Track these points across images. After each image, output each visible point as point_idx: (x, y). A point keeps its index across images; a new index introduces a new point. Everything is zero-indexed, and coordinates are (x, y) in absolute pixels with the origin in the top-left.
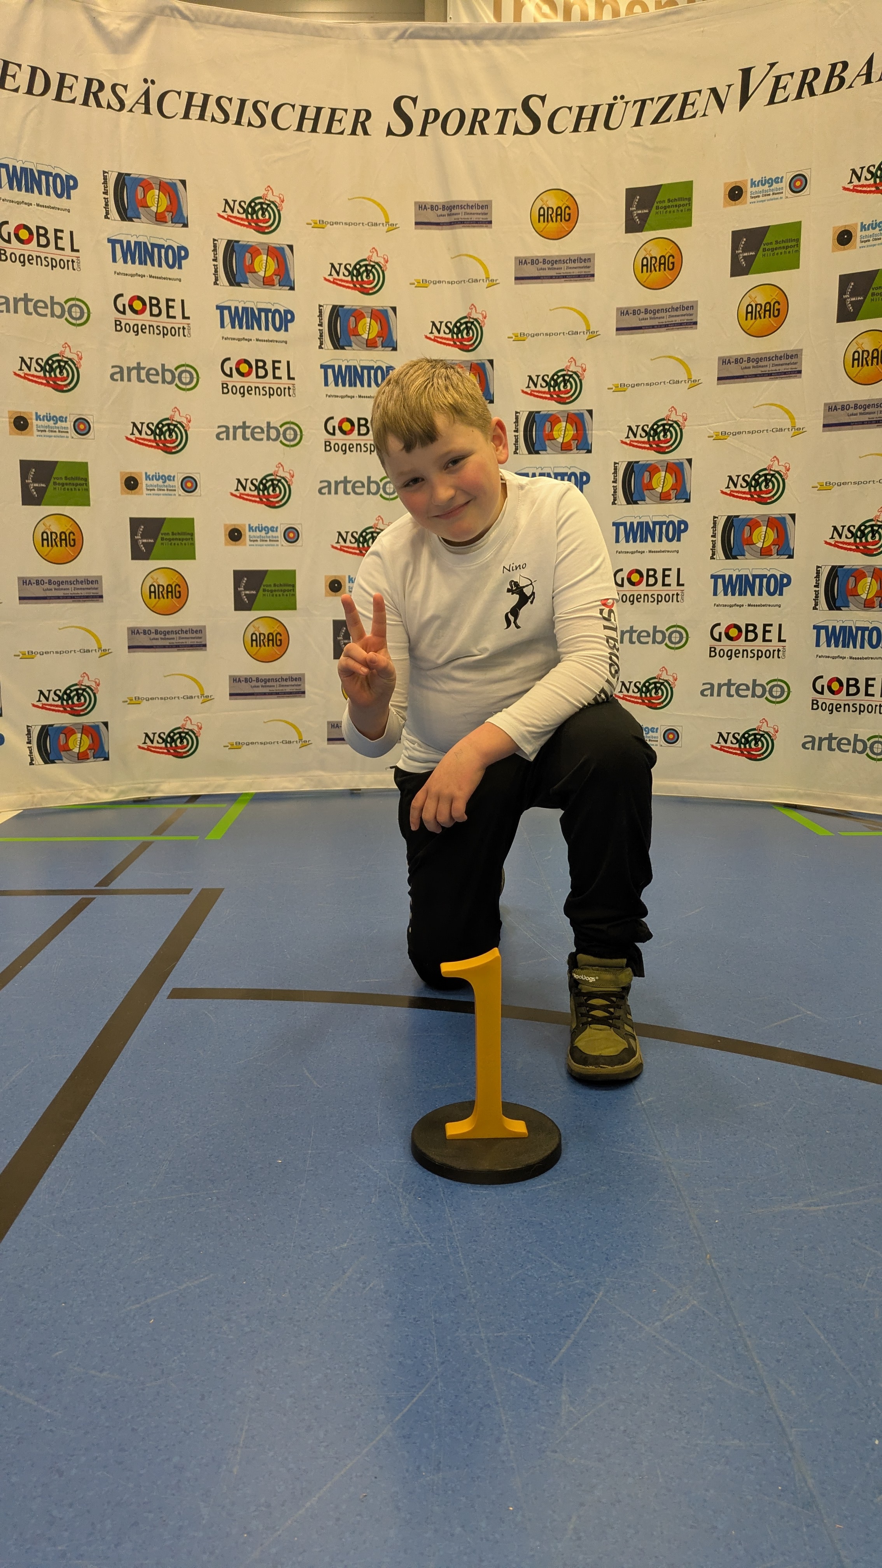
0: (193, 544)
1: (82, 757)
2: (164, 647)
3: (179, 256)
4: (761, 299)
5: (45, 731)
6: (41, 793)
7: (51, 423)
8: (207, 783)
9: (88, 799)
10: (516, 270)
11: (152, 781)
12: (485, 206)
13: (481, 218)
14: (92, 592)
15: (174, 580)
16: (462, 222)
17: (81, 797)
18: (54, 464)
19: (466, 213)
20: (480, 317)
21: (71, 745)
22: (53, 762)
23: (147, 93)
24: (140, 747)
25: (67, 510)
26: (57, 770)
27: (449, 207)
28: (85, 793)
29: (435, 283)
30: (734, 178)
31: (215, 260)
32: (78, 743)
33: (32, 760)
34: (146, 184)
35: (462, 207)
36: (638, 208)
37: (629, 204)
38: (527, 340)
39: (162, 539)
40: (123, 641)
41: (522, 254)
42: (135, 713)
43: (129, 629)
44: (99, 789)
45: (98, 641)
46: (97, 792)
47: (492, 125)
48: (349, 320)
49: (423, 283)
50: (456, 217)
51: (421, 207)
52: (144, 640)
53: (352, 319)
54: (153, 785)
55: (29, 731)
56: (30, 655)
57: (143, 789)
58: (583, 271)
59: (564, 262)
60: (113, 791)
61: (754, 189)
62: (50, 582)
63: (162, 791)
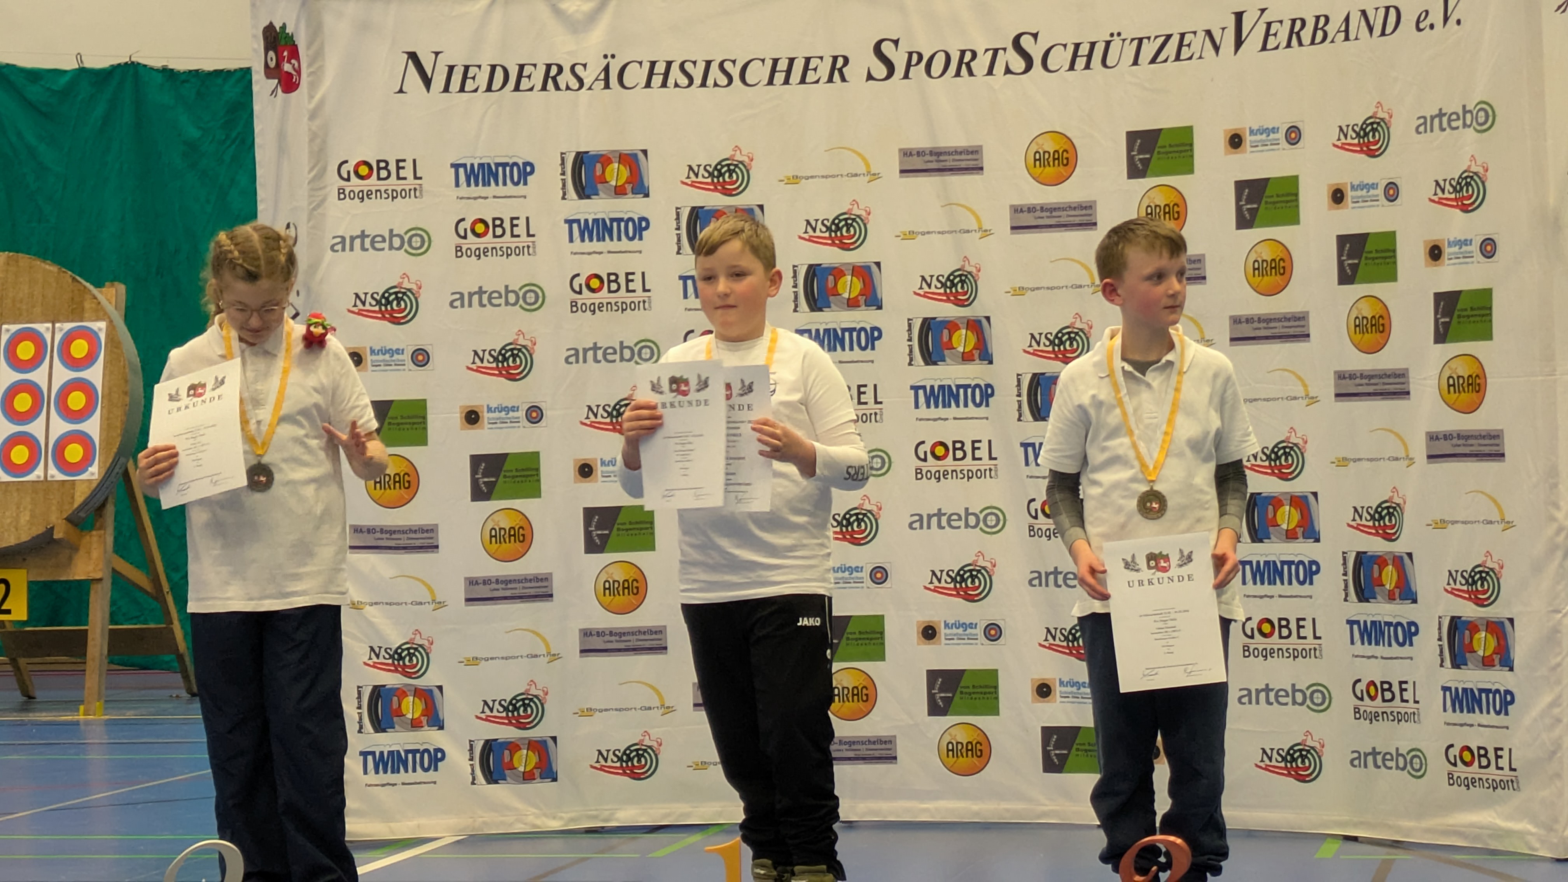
0: (653, 534)
1: (528, 777)
2: (619, 650)
3: (641, 226)
4: (1267, 254)
5: (489, 746)
6: (482, 817)
7: (503, 414)
8: (668, 811)
9: (535, 826)
10: (1011, 219)
11: (606, 807)
12: (975, 151)
13: (971, 164)
14: (541, 591)
15: (631, 575)
16: (951, 170)
17: (525, 824)
18: (504, 456)
19: (954, 160)
20: (974, 270)
21: (516, 763)
22: (496, 782)
23: (607, 69)
24: (592, 767)
25: (517, 504)
26: (500, 792)
27: (936, 153)
28: (531, 819)
29: (923, 234)
30: (1234, 125)
31: (678, 229)
32: (524, 760)
33: (474, 779)
34: (604, 159)
35: (950, 154)
36: (1139, 153)
37: (1130, 149)
38: (1027, 294)
39: (618, 529)
40: (574, 643)
41: (1017, 202)
42: (589, 727)
43: (581, 630)
44: (545, 815)
45: (547, 645)
46: (544, 819)
47: (981, 65)
48: (827, 279)
49: (911, 235)
50: (943, 164)
51: (906, 153)
52: (598, 643)
53: (831, 278)
54: (607, 813)
55: (471, 746)
56: (474, 661)
57: (595, 817)
58: (1085, 219)
59: (1064, 209)
60: (561, 818)
61: (1254, 138)
62: (497, 582)
63: (617, 820)
